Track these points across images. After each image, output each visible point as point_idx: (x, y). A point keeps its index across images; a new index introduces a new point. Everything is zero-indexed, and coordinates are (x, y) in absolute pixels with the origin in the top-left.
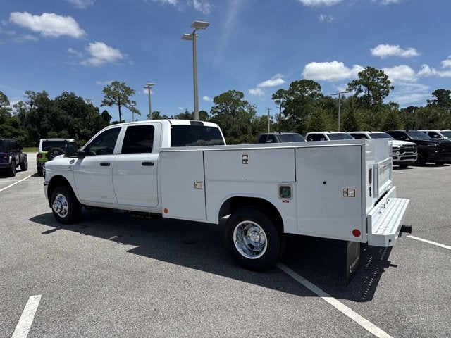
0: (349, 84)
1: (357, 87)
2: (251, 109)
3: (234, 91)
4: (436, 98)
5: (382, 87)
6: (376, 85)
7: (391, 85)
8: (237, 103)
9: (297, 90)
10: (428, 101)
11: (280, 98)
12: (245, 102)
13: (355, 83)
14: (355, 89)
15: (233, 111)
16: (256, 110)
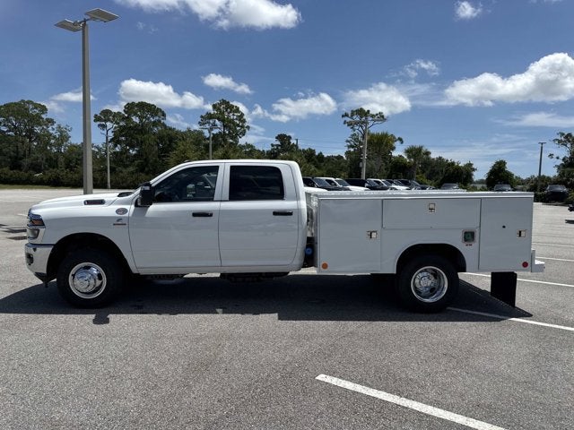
0: (202, 117)
1: (211, 121)
2: (61, 132)
3: (30, 102)
4: (278, 143)
5: (238, 125)
6: (232, 121)
7: (246, 125)
8: (36, 120)
9: (135, 114)
10: (272, 145)
11: (106, 121)
12: (51, 121)
13: (210, 116)
14: (209, 123)
15: (31, 131)
16: (70, 134)
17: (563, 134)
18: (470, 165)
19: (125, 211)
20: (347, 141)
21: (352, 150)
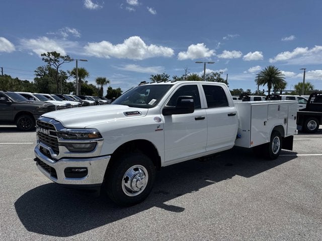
17: (153, 76)
18: (119, 89)
19: (160, 120)
20: (36, 71)
21: (39, 77)
